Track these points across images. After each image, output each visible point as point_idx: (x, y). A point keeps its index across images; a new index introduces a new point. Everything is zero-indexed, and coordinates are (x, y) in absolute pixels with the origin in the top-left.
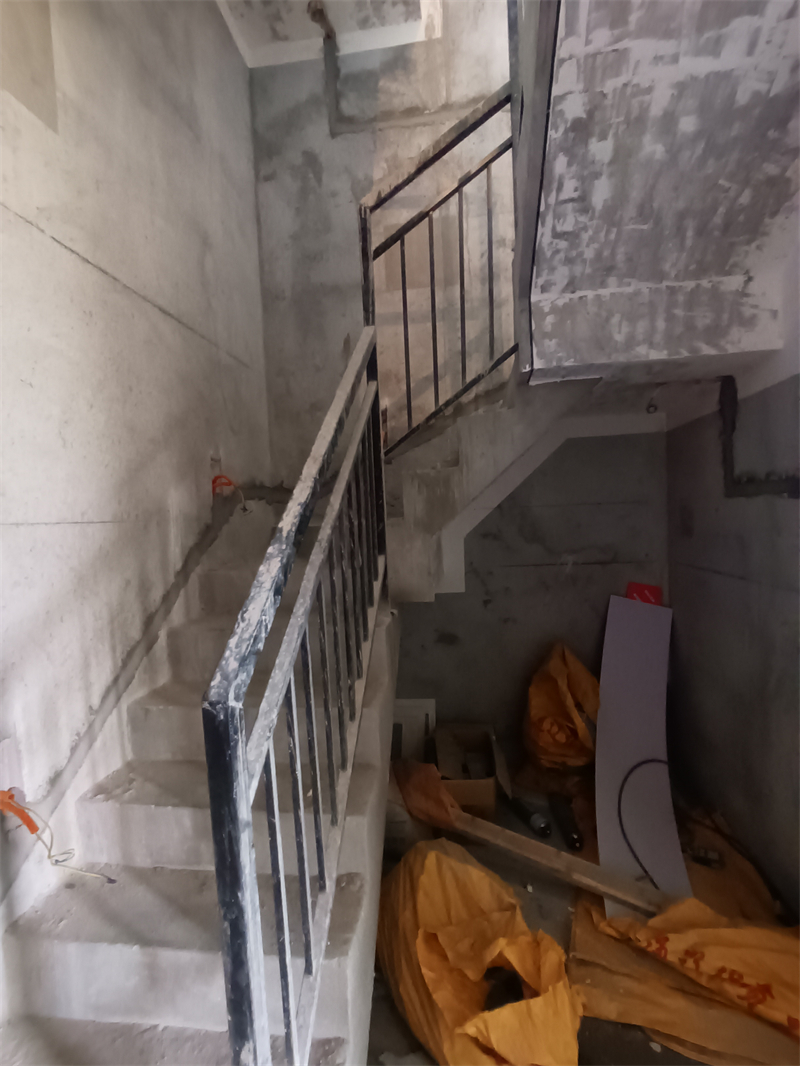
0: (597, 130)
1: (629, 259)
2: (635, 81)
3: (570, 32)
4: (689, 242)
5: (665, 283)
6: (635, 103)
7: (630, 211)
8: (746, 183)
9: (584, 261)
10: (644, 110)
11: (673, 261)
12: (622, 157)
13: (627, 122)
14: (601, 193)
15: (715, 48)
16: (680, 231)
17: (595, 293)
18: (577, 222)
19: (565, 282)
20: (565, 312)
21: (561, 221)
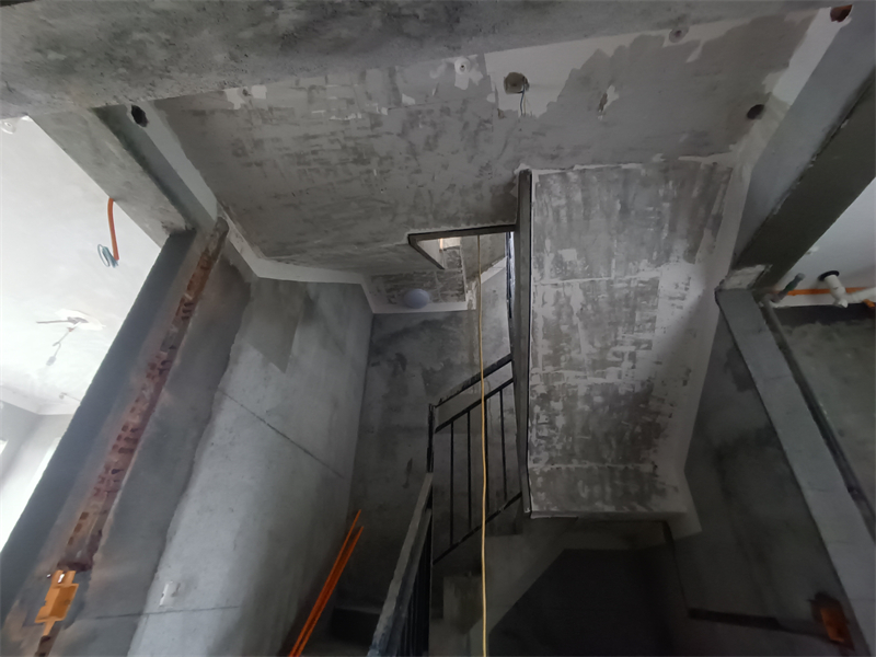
0: (553, 398)
1: (582, 451)
2: (568, 383)
4: (614, 446)
6: (570, 390)
7: (578, 430)
8: (636, 424)
9: (557, 450)
10: (575, 394)
11: (608, 454)
12: (567, 410)
13: (567, 396)
14: (560, 421)
15: (603, 375)
16: (608, 441)
17: (566, 466)
18: (550, 433)
19: (547, 459)
20: (548, 476)
21: (541, 431)
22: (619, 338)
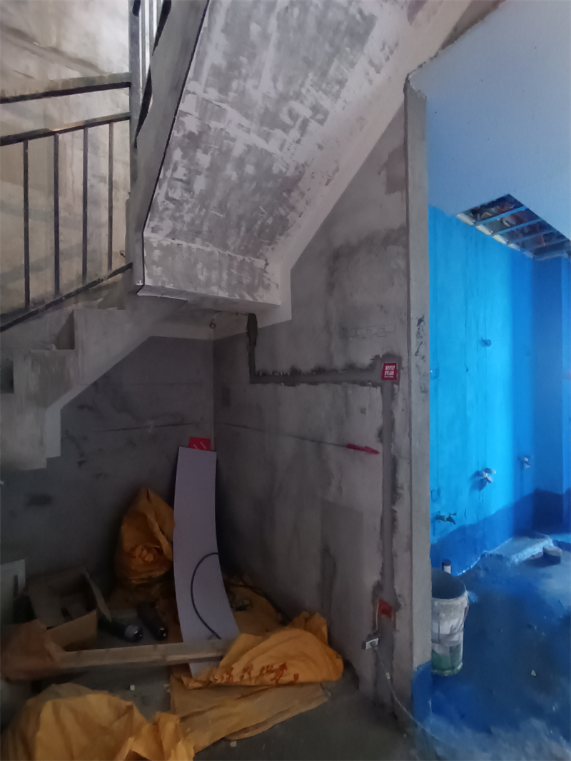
0: (203, 146)
1: (210, 231)
2: (227, 130)
3: (196, 78)
4: (242, 234)
5: (228, 252)
6: (226, 142)
7: (214, 203)
8: (271, 214)
9: (184, 222)
10: (229, 150)
11: (233, 241)
12: (214, 170)
13: (220, 150)
14: (200, 184)
15: (267, 137)
16: (238, 226)
17: (188, 244)
18: (182, 196)
19: (169, 230)
20: (168, 251)
21: (173, 190)
22: (304, 91)
